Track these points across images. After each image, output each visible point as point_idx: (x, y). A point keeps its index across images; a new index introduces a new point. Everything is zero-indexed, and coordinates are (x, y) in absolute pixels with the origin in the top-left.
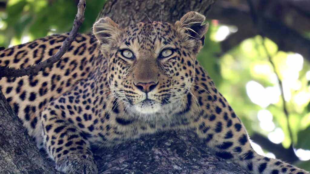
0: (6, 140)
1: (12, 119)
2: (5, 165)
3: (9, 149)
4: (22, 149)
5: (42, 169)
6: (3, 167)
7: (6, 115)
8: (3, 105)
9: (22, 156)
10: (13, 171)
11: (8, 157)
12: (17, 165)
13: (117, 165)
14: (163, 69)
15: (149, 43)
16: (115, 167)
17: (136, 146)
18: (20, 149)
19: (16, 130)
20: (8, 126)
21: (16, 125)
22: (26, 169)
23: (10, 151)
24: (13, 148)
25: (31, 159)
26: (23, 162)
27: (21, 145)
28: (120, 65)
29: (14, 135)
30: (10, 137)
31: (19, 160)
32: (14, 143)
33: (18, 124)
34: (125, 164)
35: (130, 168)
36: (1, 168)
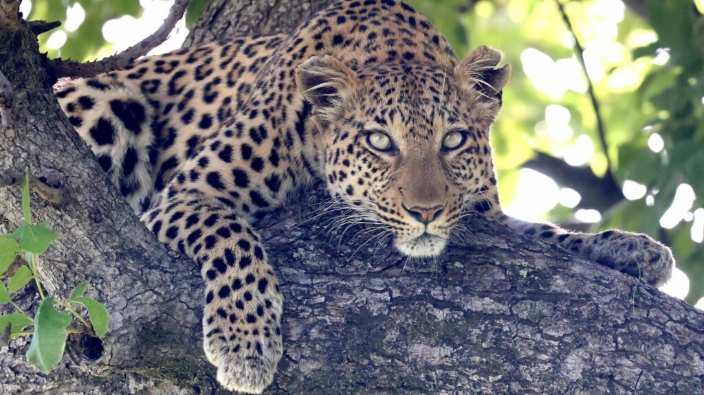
0: (73, 195)
1: (80, 156)
2: (73, 243)
3: (78, 213)
4: (102, 212)
5: (141, 246)
6: (69, 246)
7: (69, 148)
8: (63, 131)
9: (102, 226)
10: (88, 253)
11: (76, 227)
12: (95, 242)
13: (282, 232)
14: (451, 173)
15: (424, 122)
16: (278, 238)
17: (315, 197)
18: (99, 212)
19: (89, 176)
20: (75, 169)
21: (90, 168)
22: (112, 248)
23: (80, 217)
24: (86, 211)
25: (120, 230)
26: (105, 236)
27: (101, 204)
28: (367, 163)
29: (86, 186)
30: (78, 190)
31: (97, 232)
32: (86, 200)
33: (92, 165)
34: (296, 230)
35: (306, 238)
36: (65, 248)
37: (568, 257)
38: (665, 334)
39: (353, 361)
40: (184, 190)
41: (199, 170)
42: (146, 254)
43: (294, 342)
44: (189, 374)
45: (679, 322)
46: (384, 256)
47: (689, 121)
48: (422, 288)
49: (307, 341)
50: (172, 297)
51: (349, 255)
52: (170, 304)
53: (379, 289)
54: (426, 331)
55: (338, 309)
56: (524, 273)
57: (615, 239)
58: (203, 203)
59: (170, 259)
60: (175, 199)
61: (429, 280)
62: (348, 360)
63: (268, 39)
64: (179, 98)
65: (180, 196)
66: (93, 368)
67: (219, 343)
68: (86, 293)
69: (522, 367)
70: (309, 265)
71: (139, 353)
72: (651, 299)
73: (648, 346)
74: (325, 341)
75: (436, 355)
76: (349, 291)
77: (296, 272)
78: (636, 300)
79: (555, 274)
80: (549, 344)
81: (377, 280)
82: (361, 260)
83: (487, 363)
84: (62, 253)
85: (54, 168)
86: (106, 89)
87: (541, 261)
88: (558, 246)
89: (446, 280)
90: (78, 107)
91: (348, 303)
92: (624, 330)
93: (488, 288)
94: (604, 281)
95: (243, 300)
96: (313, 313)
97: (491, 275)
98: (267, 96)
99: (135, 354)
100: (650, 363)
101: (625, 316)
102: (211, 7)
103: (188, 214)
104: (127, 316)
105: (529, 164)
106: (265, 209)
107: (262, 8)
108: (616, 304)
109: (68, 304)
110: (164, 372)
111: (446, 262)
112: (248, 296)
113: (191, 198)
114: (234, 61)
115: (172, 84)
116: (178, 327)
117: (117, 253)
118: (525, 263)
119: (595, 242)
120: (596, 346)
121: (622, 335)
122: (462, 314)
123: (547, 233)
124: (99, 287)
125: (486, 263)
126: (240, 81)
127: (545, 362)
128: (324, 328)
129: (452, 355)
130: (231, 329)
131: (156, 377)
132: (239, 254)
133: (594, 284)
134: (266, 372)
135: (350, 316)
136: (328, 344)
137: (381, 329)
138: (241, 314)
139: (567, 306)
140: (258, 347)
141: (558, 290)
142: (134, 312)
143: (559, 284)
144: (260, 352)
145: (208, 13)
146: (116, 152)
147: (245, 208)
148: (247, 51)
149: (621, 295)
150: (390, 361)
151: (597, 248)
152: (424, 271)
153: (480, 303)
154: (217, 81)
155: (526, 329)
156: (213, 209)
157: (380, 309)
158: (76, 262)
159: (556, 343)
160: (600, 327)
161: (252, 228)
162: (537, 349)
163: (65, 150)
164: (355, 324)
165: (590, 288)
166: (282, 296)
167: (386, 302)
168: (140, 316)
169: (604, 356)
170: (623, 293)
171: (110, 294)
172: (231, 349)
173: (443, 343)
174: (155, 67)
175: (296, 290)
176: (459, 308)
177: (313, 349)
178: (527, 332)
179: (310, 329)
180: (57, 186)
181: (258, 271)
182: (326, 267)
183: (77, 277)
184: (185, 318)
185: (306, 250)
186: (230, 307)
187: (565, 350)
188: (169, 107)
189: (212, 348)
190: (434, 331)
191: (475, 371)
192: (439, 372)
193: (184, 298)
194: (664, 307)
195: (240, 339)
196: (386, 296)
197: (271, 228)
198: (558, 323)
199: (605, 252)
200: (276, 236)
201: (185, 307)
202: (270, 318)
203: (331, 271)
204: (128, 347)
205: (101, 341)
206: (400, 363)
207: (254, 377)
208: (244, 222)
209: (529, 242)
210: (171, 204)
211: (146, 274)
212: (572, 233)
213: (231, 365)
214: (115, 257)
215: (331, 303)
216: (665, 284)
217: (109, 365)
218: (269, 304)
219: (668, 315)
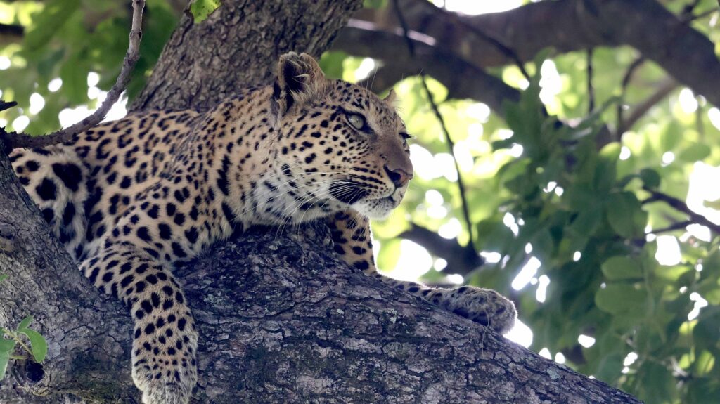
0: (22, 245)
1: (29, 213)
2: (21, 284)
3: (26, 260)
4: (46, 260)
5: (78, 289)
6: (18, 287)
7: (21, 207)
8: (16, 192)
9: (46, 271)
10: (33, 294)
11: (24, 272)
12: (40, 284)
13: (195, 281)
16: (192, 285)
17: (223, 252)
18: (43, 259)
19: (37, 230)
20: (25, 223)
21: (37, 222)
22: (54, 289)
23: (27, 263)
24: (33, 258)
25: (61, 275)
26: (48, 279)
27: (46, 253)
28: (346, 134)
29: (34, 238)
30: (27, 241)
31: (42, 276)
32: (34, 249)
33: (39, 220)
34: (207, 279)
35: (215, 286)
36: (14, 289)
37: (430, 307)
38: (507, 373)
39: (251, 389)
40: (118, 242)
41: (131, 226)
42: (82, 296)
43: (203, 371)
44: (115, 396)
45: (520, 363)
46: (279, 303)
47: (536, 203)
48: (310, 330)
49: (213, 370)
50: (102, 332)
51: (250, 301)
52: (100, 337)
53: (274, 329)
54: (311, 364)
55: (239, 345)
56: (393, 319)
57: (469, 293)
58: (135, 254)
59: (101, 300)
60: (111, 250)
61: (315, 323)
62: (246, 387)
63: (178, 114)
64: (105, 162)
65: (115, 248)
66: (35, 388)
67: (144, 371)
68: (30, 326)
69: (389, 397)
70: (216, 309)
71: (73, 377)
72: (497, 344)
73: (494, 383)
74: (228, 371)
75: (319, 385)
76: (249, 331)
77: (205, 314)
78: (485, 345)
79: (419, 321)
80: (413, 379)
81: (273, 322)
82: (259, 305)
83: (361, 393)
84: (12, 293)
85: (8, 222)
86: (49, 155)
87: (409, 310)
88: (423, 298)
89: (330, 324)
90: (26, 170)
91: (248, 340)
92: (474, 369)
93: (364, 331)
94: (459, 328)
95: (165, 336)
96: (218, 348)
97: (366, 321)
98: (189, 165)
99: (70, 378)
100: (494, 396)
101: (475, 358)
102: (143, 95)
103: (122, 263)
104: (64, 346)
105: (404, 235)
106: (183, 259)
107: (185, 96)
108: (468, 347)
109: (15, 334)
110: (94, 394)
111: (330, 309)
112: (169, 333)
113: (125, 249)
114: (150, 133)
115: (99, 150)
116: (107, 357)
117: (57, 294)
118: (394, 312)
119: (453, 296)
120: (451, 381)
121: (472, 373)
122: (341, 352)
123: (414, 288)
124: (42, 321)
125: (362, 310)
126: (155, 150)
127: (409, 394)
128: (228, 361)
129: (332, 385)
130: (154, 360)
131: (87, 397)
132: (163, 297)
133: (451, 331)
134: (182, 395)
135: (250, 351)
136: (230, 374)
137: (274, 363)
138: (163, 348)
139: (428, 348)
140: (177, 375)
141: (421, 334)
142: (70, 343)
143: (422, 329)
144: (178, 379)
145: (141, 100)
146: (58, 206)
147: (168, 257)
148: (160, 124)
149: (473, 340)
150: (281, 389)
151: (454, 301)
152: (311, 315)
153: (357, 343)
154: (136, 149)
155: (394, 366)
156: (144, 260)
157: (274, 346)
158: (24, 300)
159: (418, 378)
160: (454, 365)
161: (175, 278)
162: (402, 383)
163: (17, 208)
164: (253, 358)
165: (448, 333)
166: (198, 333)
167: (280, 340)
168: (75, 346)
169: (457, 390)
170: (475, 338)
171: (51, 328)
172: (154, 376)
173: (325, 376)
174: (86, 136)
175: (205, 329)
176: (339, 347)
177: (218, 378)
178: (395, 368)
179: (217, 361)
180: (10, 237)
181: (178, 312)
182: (231, 310)
183: (24, 313)
184: (112, 349)
185: (215, 296)
186: (154, 342)
187: (425, 384)
188: (98, 168)
189: (139, 375)
190: (318, 365)
191: (351, 399)
192: (322, 399)
193: (112, 333)
194: (508, 351)
195: (162, 368)
196: (279, 336)
197: (187, 277)
198: (421, 361)
199: (460, 303)
200: (191, 283)
201: (113, 340)
202: (187, 351)
203: (235, 313)
204: (65, 372)
205: (42, 367)
206: (289, 391)
207: (173, 400)
208: (168, 272)
209: (399, 294)
210: (107, 254)
211: (81, 312)
212: (433, 289)
213: (154, 389)
214: (56, 297)
215: (233, 340)
216: (509, 332)
217: (48, 386)
218: (186, 339)
219: (511, 358)
